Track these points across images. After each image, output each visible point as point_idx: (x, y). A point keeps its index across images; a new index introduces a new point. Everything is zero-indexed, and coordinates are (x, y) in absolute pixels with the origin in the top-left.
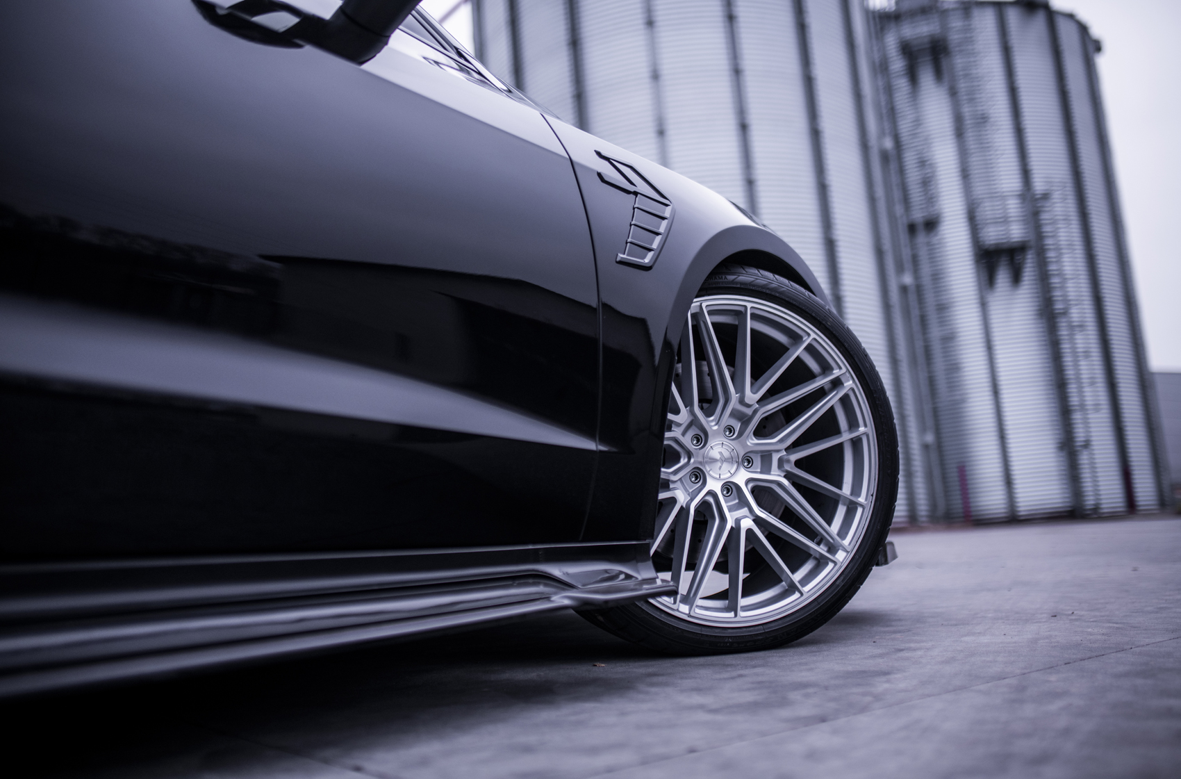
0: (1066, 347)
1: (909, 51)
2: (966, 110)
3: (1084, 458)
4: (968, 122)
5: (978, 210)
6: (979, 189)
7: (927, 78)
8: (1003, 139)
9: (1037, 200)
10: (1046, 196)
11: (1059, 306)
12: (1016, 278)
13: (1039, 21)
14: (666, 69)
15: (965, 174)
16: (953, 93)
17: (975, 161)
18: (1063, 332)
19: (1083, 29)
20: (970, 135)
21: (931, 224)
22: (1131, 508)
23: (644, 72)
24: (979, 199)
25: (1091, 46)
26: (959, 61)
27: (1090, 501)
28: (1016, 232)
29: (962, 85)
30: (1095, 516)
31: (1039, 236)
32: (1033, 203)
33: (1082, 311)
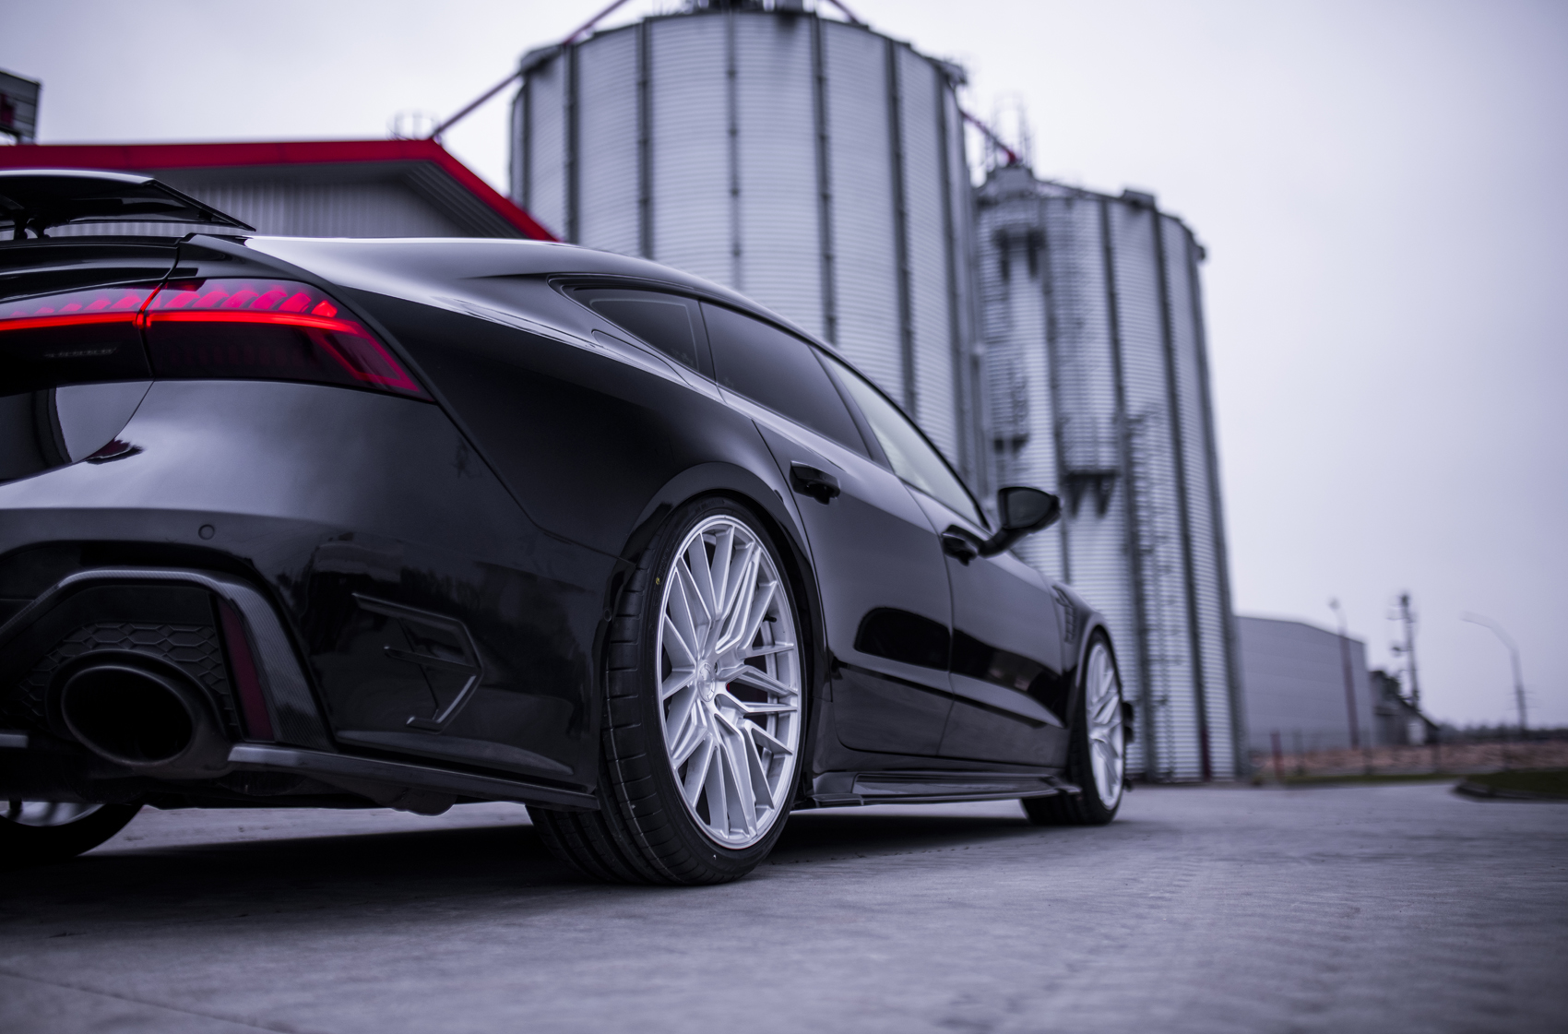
0: (1149, 589)
1: (1004, 241)
2: (1061, 313)
3: (1160, 715)
4: (1062, 325)
5: (1067, 426)
6: (1069, 406)
7: (1020, 271)
8: (1096, 352)
9: (1131, 422)
10: (1140, 420)
11: (1145, 543)
12: (1102, 509)
13: (1144, 222)
14: (749, 245)
15: (1054, 385)
16: (1048, 292)
17: (1066, 373)
18: (1148, 573)
19: (1188, 235)
20: (1063, 343)
21: (1019, 442)
22: (1206, 775)
23: (725, 246)
24: (1069, 413)
25: (1195, 252)
26: (1057, 258)
27: (1163, 764)
28: (1106, 457)
29: (1058, 285)
30: (1168, 781)
31: (1130, 463)
32: (1126, 428)
33: (1168, 552)
